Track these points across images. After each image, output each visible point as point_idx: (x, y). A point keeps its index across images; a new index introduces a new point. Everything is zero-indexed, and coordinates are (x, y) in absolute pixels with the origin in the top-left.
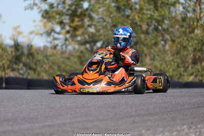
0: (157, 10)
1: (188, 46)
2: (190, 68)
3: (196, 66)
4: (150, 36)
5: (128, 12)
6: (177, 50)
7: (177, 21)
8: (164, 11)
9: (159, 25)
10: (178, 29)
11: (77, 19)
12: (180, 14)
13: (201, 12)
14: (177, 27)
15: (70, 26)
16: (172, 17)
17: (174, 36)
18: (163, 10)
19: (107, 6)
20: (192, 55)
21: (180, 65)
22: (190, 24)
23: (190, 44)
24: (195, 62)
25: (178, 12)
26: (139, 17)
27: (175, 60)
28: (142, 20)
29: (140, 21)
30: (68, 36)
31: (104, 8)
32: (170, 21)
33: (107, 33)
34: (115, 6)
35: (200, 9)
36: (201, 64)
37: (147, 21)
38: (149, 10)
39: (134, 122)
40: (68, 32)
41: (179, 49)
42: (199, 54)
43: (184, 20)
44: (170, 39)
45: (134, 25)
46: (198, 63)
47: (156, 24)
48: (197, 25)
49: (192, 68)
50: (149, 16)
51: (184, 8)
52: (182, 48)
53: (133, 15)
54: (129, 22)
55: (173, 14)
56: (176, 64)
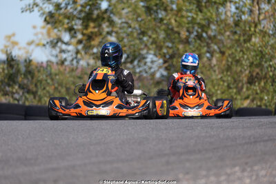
0: (201, 11)
1: (242, 59)
2: (245, 90)
3: (253, 87)
4: (191, 46)
5: (161, 14)
6: (228, 65)
7: (227, 25)
8: (211, 12)
9: (203, 31)
10: (229, 36)
11: (92, 25)
12: (232, 16)
13: (259, 14)
14: (228, 33)
15: (83, 34)
16: (222, 21)
17: (224, 46)
18: (209, 11)
19: (133, 6)
20: (247, 72)
21: (232, 86)
22: (245, 30)
23: (246, 57)
24: (251, 81)
25: (229, 14)
26: (176, 21)
27: (225, 79)
28: (180, 25)
29: (178, 27)
30: (80, 47)
31: (130, 9)
32: (219, 25)
33: (132, 43)
34: (143, 6)
35: (259, 9)
36: (259, 84)
37: (187, 25)
38: (190, 11)
39: (168, 163)
40: (80, 42)
41: (229, 64)
42: (257, 70)
43: (237, 24)
44: (218, 50)
45: (169, 32)
46: (255, 82)
47: (200, 30)
48: (255, 31)
49: (248, 89)
50: (190, 19)
51: (237, 8)
52: (234, 63)
53: (168, 18)
54: (163, 27)
55: (223, 17)
56: (226, 84)
